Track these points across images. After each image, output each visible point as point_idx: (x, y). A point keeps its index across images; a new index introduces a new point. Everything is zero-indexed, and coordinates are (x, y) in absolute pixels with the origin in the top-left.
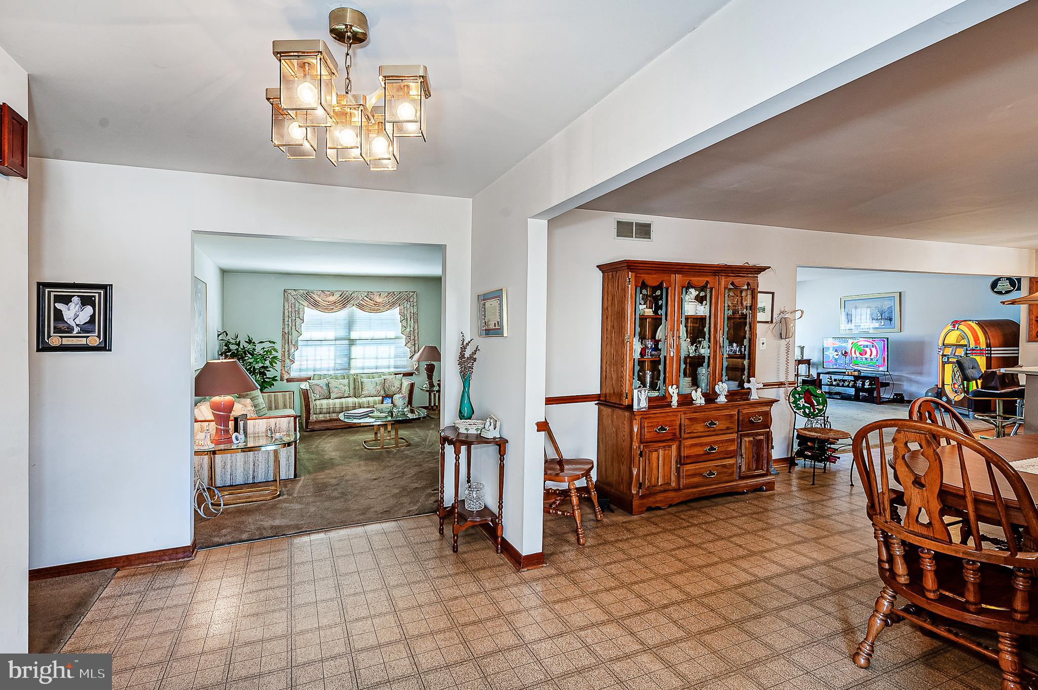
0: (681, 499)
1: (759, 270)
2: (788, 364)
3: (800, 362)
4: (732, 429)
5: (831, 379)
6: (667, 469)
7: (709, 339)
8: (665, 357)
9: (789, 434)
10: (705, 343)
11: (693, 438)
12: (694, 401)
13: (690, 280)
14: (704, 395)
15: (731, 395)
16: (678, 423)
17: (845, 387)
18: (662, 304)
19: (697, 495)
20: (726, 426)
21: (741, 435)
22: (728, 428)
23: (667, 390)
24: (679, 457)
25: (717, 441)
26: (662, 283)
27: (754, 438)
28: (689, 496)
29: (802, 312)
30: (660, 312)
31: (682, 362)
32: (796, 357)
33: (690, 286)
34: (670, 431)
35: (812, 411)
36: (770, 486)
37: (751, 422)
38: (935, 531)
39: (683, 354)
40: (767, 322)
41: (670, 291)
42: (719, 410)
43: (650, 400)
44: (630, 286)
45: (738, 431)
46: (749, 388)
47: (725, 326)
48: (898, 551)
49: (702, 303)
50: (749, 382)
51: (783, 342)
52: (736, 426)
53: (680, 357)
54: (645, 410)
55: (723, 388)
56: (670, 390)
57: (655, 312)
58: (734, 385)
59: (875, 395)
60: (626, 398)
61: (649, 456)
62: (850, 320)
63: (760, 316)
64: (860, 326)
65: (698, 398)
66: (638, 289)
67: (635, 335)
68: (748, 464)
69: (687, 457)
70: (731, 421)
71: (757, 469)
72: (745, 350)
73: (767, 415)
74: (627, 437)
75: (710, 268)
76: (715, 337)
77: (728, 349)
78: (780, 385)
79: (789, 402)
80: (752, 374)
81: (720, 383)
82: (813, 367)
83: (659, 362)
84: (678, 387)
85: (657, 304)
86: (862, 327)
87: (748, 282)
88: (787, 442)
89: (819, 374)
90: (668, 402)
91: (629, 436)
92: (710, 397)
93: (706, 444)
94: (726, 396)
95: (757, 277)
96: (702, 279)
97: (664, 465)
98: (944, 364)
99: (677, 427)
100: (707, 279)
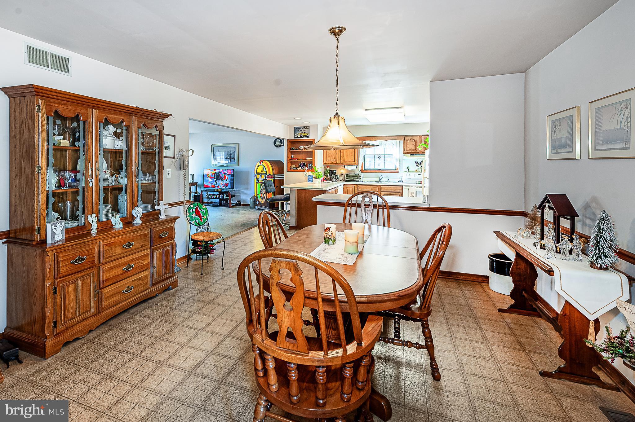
0: (102, 321)
1: (164, 116)
2: (185, 188)
3: (192, 184)
4: (146, 246)
5: (208, 194)
6: (86, 297)
7: (126, 169)
8: (84, 188)
9: (187, 238)
10: (123, 174)
11: (110, 261)
12: (114, 226)
13: (107, 117)
14: (123, 219)
15: (146, 217)
16: (96, 250)
17: (215, 198)
18: (79, 136)
19: (116, 312)
20: (141, 244)
21: (153, 249)
22: (142, 246)
23: (86, 219)
24: (98, 283)
25: (133, 259)
26: (78, 116)
27: (163, 249)
28: (108, 316)
29: (193, 151)
30: (77, 143)
31: (101, 191)
32: (189, 181)
33: (107, 122)
34: (88, 260)
35: (200, 221)
36: (175, 284)
37: (161, 237)
38: (298, 346)
39: (102, 185)
40: (171, 158)
41: (87, 124)
42: (135, 232)
43: (67, 231)
44: (40, 114)
45: (151, 247)
46: (159, 210)
47: (140, 160)
48: (271, 365)
49: (119, 139)
50: (159, 205)
51: (182, 173)
52: (149, 243)
53: (100, 187)
54: (61, 243)
55: (138, 212)
56: (90, 218)
57: (73, 144)
58: (147, 208)
59: (229, 202)
60: (39, 233)
61: (65, 290)
62: (215, 159)
63: (166, 153)
64: (220, 162)
65: (117, 222)
66: (51, 119)
67: (48, 166)
68: (159, 272)
69: (106, 280)
70: (145, 239)
71: (165, 273)
72: (155, 179)
73: (172, 230)
74: (39, 276)
75: (125, 108)
76: (131, 169)
77: (142, 179)
78: (181, 203)
79: (187, 216)
80: (161, 198)
81: (136, 208)
82: (198, 187)
83: (77, 193)
84: (97, 216)
85: (74, 135)
86: (221, 163)
87: (156, 125)
88: (185, 245)
89: (202, 191)
90: (88, 230)
91: (41, 275)
92: (128, 222)
93: (124, 264)
94: (141, 218)
95: (163, 122)
96: (118, 117)
97: (82, 295)
98: (257, 183)
99: (96, 255)
100: (123, 118)
